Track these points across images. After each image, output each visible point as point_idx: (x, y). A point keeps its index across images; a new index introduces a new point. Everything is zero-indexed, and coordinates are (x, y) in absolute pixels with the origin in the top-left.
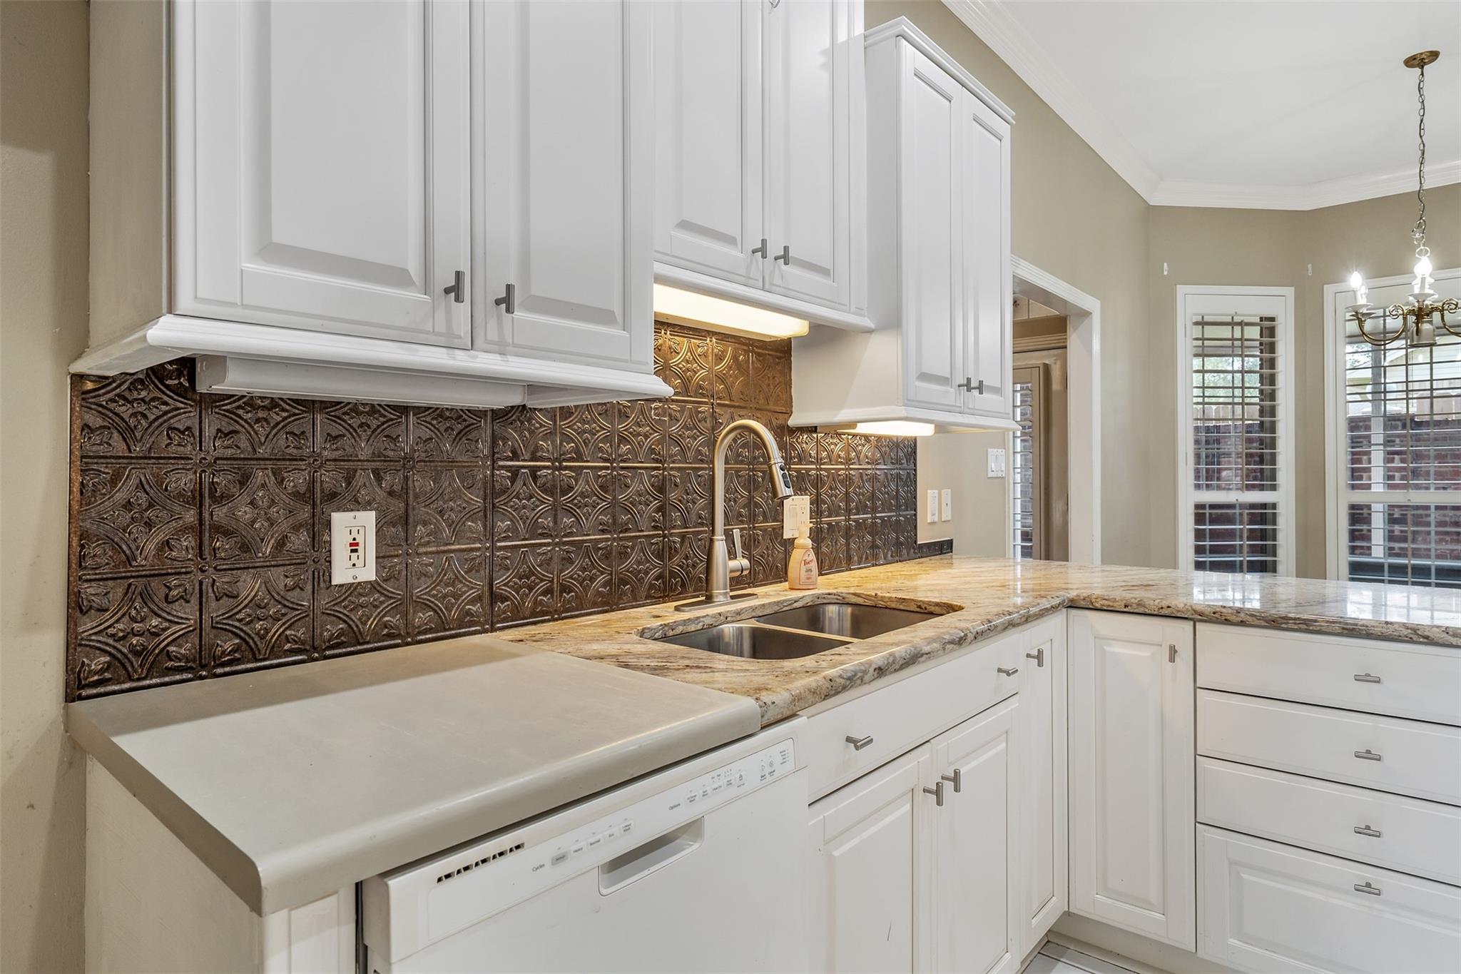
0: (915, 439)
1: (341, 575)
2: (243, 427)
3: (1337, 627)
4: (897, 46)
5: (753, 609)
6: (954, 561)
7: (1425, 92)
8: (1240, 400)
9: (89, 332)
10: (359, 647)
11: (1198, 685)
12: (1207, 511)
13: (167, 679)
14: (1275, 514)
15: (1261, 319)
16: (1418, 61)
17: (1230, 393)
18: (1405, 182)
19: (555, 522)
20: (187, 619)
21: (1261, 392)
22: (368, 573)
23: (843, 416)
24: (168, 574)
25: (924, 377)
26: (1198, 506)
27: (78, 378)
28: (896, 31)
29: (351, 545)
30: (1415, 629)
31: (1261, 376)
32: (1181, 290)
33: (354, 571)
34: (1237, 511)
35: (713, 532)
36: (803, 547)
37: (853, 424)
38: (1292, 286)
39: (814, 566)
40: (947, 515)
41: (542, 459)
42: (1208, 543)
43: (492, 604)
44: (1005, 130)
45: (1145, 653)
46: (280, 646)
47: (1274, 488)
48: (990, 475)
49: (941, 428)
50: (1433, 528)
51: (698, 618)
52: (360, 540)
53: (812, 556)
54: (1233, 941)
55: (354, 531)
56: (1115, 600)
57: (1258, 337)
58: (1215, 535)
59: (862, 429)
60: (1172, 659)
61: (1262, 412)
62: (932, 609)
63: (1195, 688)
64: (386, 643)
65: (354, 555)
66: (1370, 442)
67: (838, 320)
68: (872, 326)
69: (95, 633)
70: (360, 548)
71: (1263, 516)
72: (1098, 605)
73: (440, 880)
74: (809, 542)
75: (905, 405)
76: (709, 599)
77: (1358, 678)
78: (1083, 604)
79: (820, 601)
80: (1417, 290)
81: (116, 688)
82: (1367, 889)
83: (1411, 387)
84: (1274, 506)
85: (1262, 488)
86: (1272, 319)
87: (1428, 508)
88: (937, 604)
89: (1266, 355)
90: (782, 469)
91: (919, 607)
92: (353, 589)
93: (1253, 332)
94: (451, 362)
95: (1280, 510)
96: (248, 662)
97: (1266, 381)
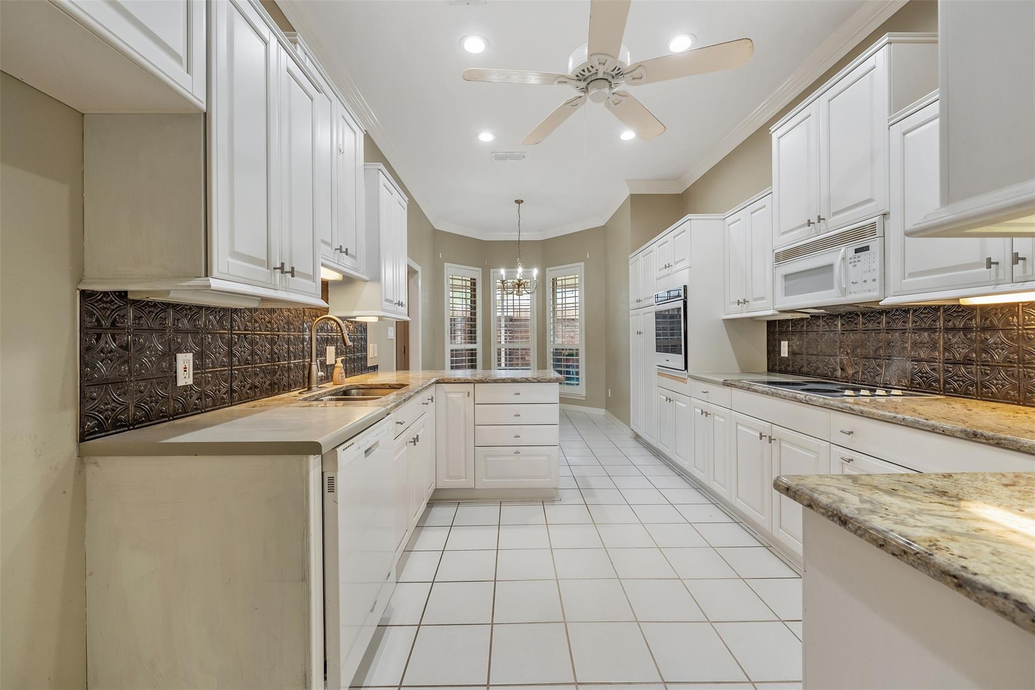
0: (366, 323)
1: (181, 383)
2: (144, 315)
3: (510, 381)
4: (378, 173)
5: (329, 391)
6: (379, 373)
7: (520, 212)
8: (465, 309)
9: (84, 269)
10: (186, 414)
11: (476, 403)
12: (454, 352)
13: (118, 430)
14: (476, 353)
15: (471, 279)
16: (519, 202)
17: (461, 306)
18: (514, 237)
19: (253, 358)
20: (125, 403)
21: (471, 306)
22: (190, 381)
23: (353, 314)
24: (118, 382)
25: (387, 300)
26: (452, 351)
27: (83, 292)
28: (379, 168)
29: (184, 368)
30: (527, 379)
31: (471, 300)
32: (446, 264)
33: (186, 380)
34: (464, 352)
35: (311, 361)
36: (340, 367)
37: (355, 317)
38: (480, 267)
39: (344, 374)
40: (376, 355)
41: (248, 330)
42: (455, 365)
43: (231, 394)
44: (405, 205)
45: (460, 395)
46: (159, 414)
47: (475, 343)
48: (389, 338)
49: (380, 318)
50: (520, 357)
51: (313, 395)
52: (187, 366)
53: (343, 371)
54: (485, 480)
55: (185, 362)
56: (451, 379)
57: (470, 285)
58: (457, 361)
59: (358, 319)
60: (468, 396)
61: (471, 314)
62: (395, 386)
63: (475, 404)
64: (195, 412)
65: (185, 373)
66: (500, 326)
67: (356, 276)
68: (368, 279)
69: (91, 410)
70: (187, 370)
71: (473, 353)
72: (446, 381)
73: (344, 450)
74: (342, 365)
75: (381, 311)
76: (310, 389)
77: (515, 394)
78: (441, 381)
79: (348, 388)
80: (518, 278)
81: (100, 435)
82: (517, 453)
83: (515, 307)
84: (475, 350)
85: (471, 343)
86: (475, 280)
87: (518, 349)
88: (397, 385)
89: (473, 293)
90: (348, 335)
91: (390, 386)
92: (185, 388)
93: (469, 284)
94: (276, 295)
95: (478, 351)
96: (148, 422)
97: (473, 302)
